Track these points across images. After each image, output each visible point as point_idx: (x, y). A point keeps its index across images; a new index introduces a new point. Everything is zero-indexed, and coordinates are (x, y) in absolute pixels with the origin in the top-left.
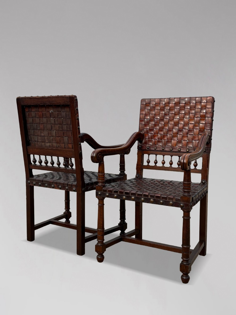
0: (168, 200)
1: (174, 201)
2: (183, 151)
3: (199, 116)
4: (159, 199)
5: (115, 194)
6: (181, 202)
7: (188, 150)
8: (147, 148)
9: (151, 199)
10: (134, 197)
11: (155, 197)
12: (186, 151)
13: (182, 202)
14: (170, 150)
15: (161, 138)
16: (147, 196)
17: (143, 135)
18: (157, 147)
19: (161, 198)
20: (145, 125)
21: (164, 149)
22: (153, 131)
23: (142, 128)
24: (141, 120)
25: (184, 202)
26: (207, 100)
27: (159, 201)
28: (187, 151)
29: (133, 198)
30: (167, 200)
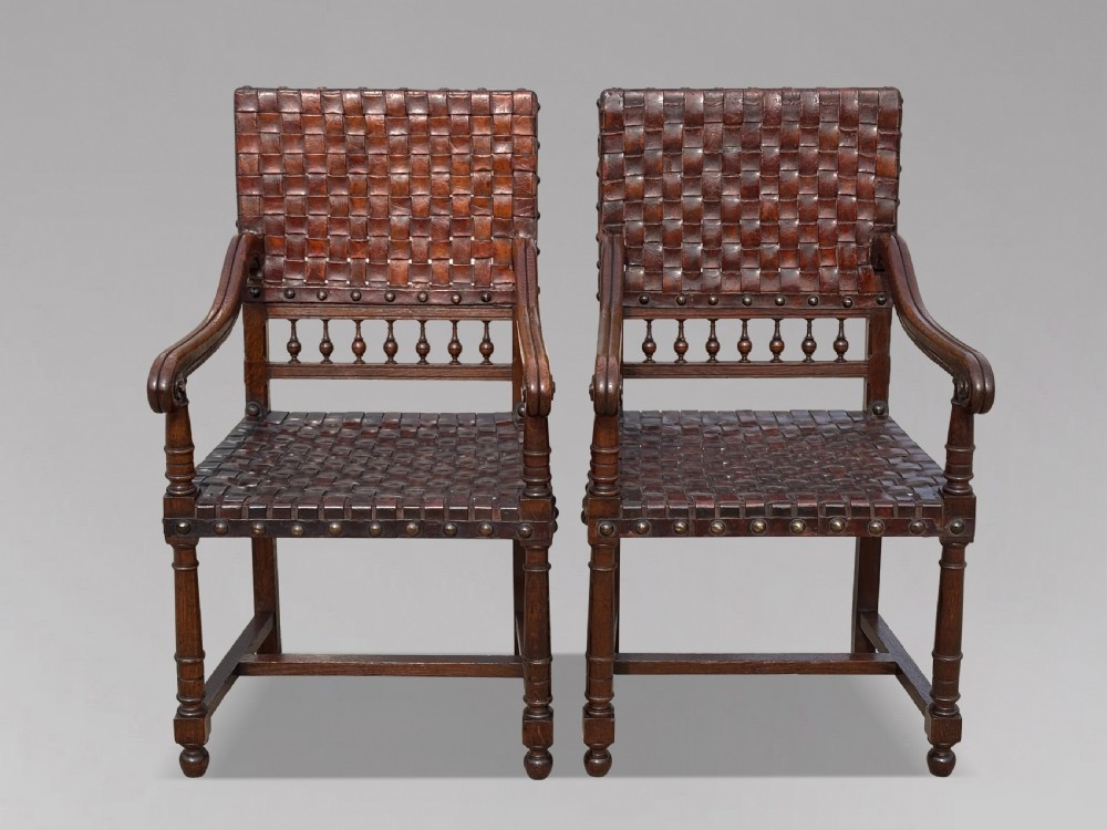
0: (472, 519)
1: (497, 519)
2: (441, 301)
3: (488, 168)
4: (439, 522)
5: (256, 522)
6: (521, 521)
7: (456, 298)
8: (286, 295)
9: (408, 523)
10: (337, 522)
11: (422, 515)
12: (449, 302)
13: (524, 518)
14: (387, 300)
15: (343, 253)
16: (392, 513)
17: (263, 240)
18: (328, 290)
19: (447, 514)
20: (267, 200)
21: (359, 298)
22: (307, 224)
23: (255, 211)
24: (243, 181)
25: (532, 518)
26: (512, 105)
27: (439, 526)
28: (452, 300)
29: (335, 526)
30: (469, 521)
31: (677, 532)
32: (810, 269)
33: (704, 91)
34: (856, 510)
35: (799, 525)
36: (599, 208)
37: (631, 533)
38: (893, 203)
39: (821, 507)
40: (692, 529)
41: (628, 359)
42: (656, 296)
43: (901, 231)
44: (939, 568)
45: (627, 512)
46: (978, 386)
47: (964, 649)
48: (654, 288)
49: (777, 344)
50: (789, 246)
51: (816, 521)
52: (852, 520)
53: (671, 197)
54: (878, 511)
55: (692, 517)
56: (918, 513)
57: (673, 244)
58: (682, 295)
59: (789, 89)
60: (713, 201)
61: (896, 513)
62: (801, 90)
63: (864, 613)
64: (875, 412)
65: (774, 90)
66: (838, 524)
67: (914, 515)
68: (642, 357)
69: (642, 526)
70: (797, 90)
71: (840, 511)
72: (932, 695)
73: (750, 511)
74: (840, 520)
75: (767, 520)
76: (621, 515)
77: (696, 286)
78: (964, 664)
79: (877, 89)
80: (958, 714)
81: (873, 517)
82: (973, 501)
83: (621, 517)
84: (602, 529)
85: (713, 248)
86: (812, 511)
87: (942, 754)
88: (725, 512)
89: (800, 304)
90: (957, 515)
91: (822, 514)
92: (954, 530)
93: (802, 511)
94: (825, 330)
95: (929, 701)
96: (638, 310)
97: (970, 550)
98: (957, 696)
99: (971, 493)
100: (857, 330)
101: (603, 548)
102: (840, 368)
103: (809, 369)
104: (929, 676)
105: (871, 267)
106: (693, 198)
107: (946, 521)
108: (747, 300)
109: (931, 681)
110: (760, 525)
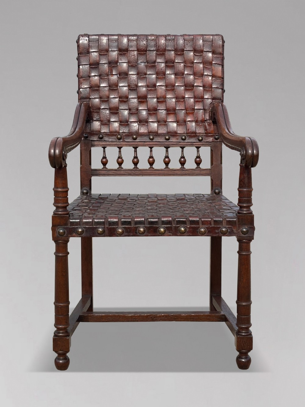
31: (98, 233)
32: (181, 123)
33: (128, 36)
34: (193, 222)
35: (162, 230)
36: (78, 92)
37: (74, 234)
38: (220, 90)
39: (174, 221)
40: (107, 232)
41: (93, 167)
42: (107, 134)
43: (225, 103)
44: (237, 255)
45: (72, 223)
46: (250, 152)
47: (252, 298)
48: (105, 131)
49: (167, 160)
50: (171, 111)
51: (172, 227)
52: (190, 227)
53: (113, 87)
54: (204, 223)
55: (107, 226)
56: (224, 223)
57: (115, 111)
58: (119, 134)
59: (169, 35)
60: (133, 88)
61: (212, 223)
62: (175, 36)
63: (214, 296)
64: (215, 193)
65: (161, 36)
66: (183, 229)
67: (222, 225)
68: (101, 166)
69: (80, 230)
70: (173, 36)
71: (184, 223)
72: (237, 325)
73: (137, 223)
74: (184, 228)
75: (145, 227)
76: (69, 225)
77: (126, 130)
78: (252, 306)
79: (212, 35)
80: (251, 334)
81: (201, 225)
82: (252, 217)
83: (69, 226)
84: (59, 232)
85: (134, 112)
86: (169, 222)
87: (244, 357)
88: (124, 223)
89: (177, 139)
90: (245, 224)
91: (174, 224)
92: (243, 232)
93: (164, 223)
94: (190, 153)
95: (236, 328)
96: (98, 142)
97: (252, 244)
98: (250, 325)
99: (251, 213)
100: (205, 152)
101: (60, 243)
102: (198, 172)
103: (183, 172)
104: (236, 314)
105: (211, 121)
106: (123, 88)
107: (239, 227)
108: (151, 137)
109: (236, 318)
110: (142, 230)
